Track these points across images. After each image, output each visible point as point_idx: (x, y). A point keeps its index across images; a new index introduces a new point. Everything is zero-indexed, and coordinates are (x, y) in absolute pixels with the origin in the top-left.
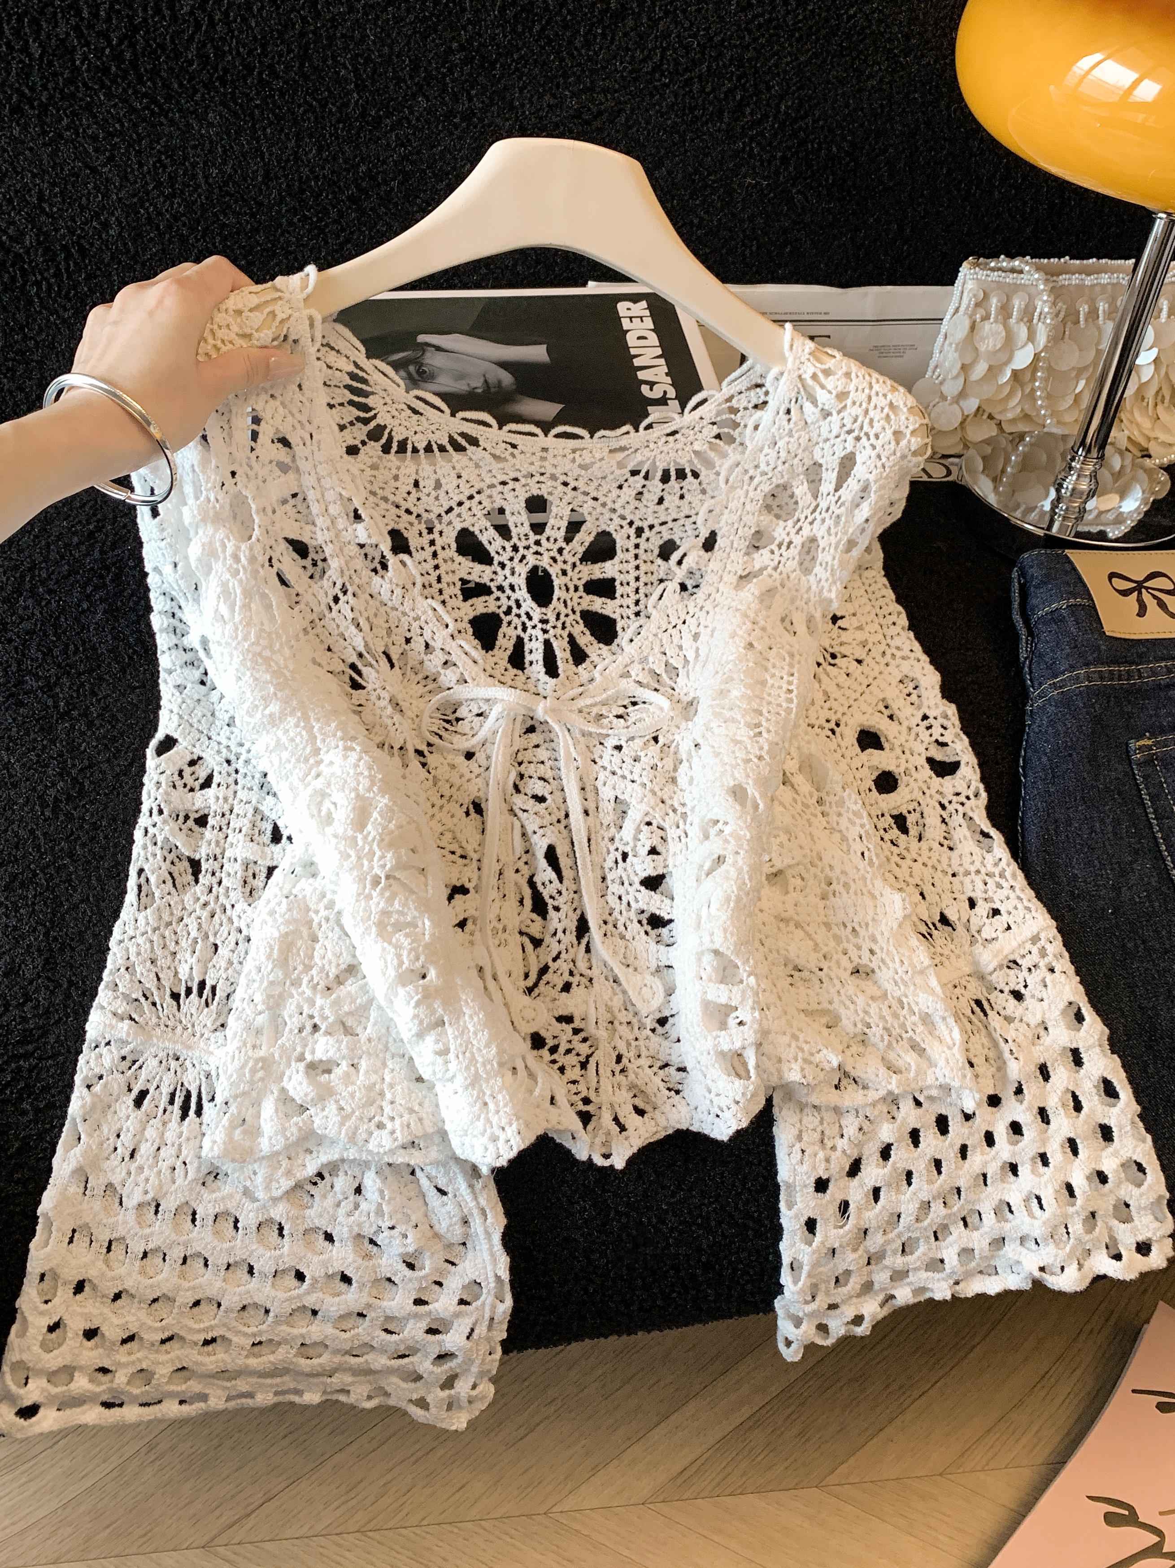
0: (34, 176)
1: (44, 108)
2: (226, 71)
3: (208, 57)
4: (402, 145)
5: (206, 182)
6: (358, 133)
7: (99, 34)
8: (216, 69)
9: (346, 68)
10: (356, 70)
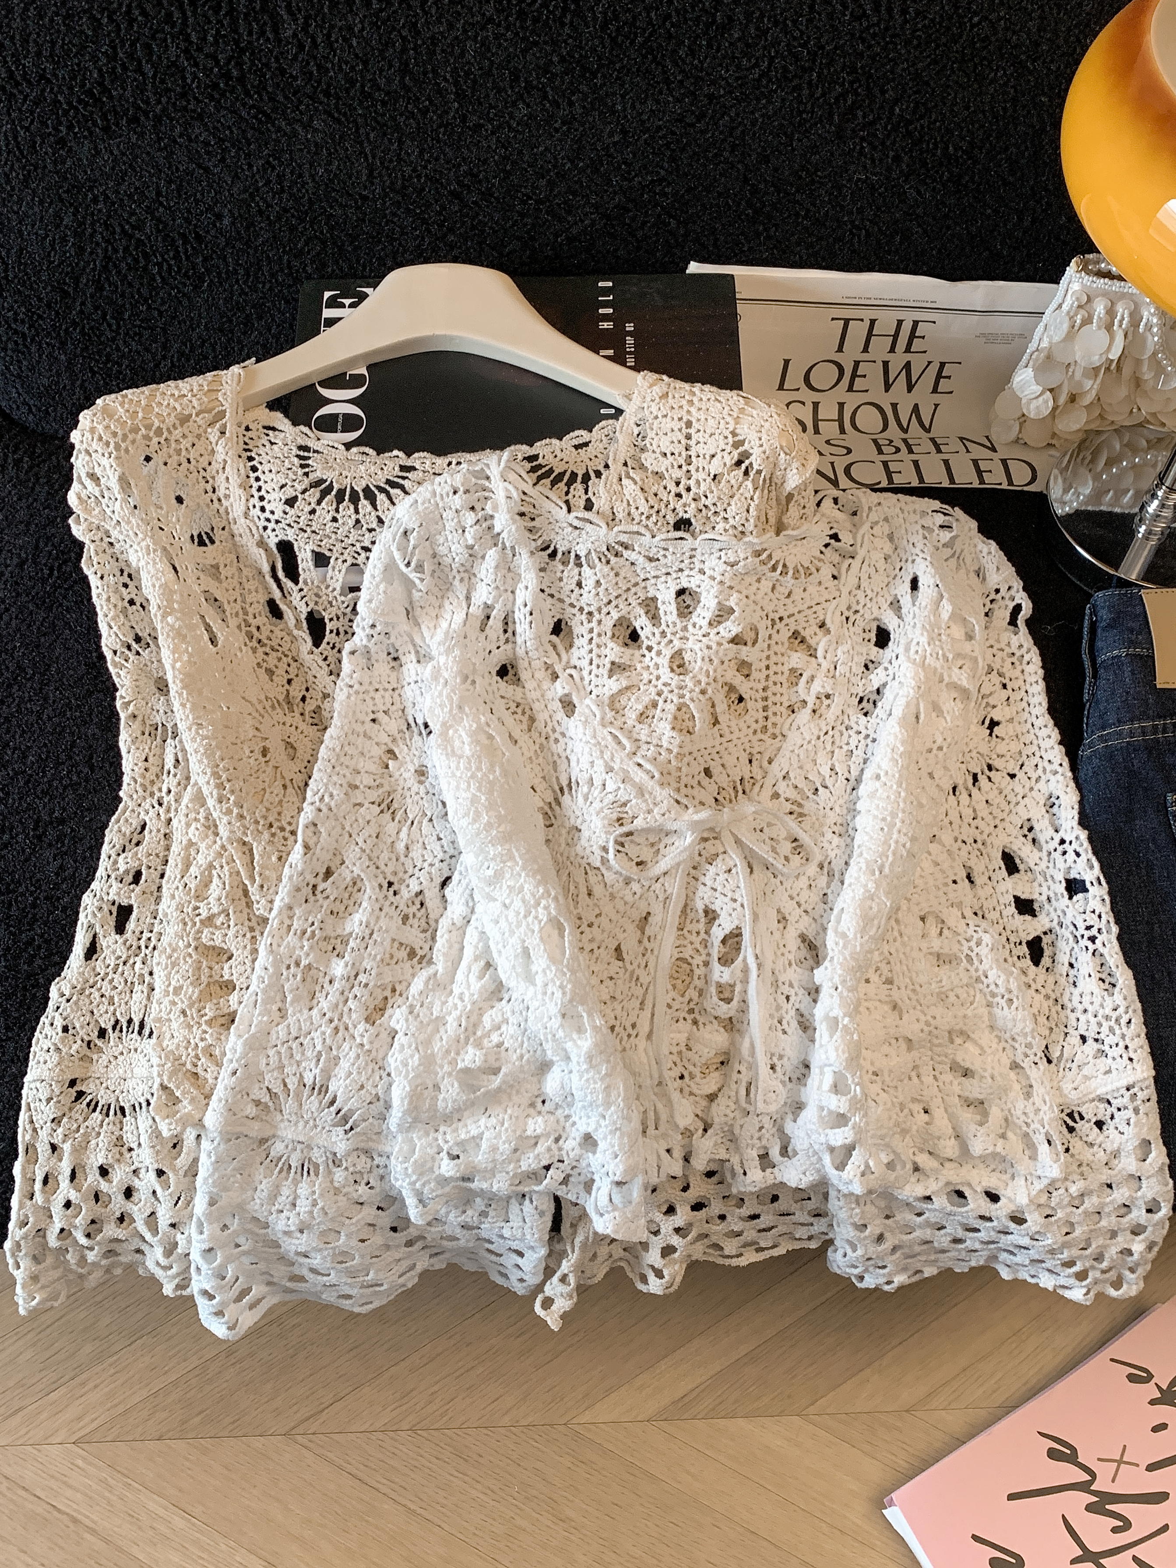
2: (329, 85)
3: (311, 73)
4: (503, 146)
6: (459, 137)
7: (207, 56)
8: (319, 82)
9: (445, 80)
10: (456, 83)
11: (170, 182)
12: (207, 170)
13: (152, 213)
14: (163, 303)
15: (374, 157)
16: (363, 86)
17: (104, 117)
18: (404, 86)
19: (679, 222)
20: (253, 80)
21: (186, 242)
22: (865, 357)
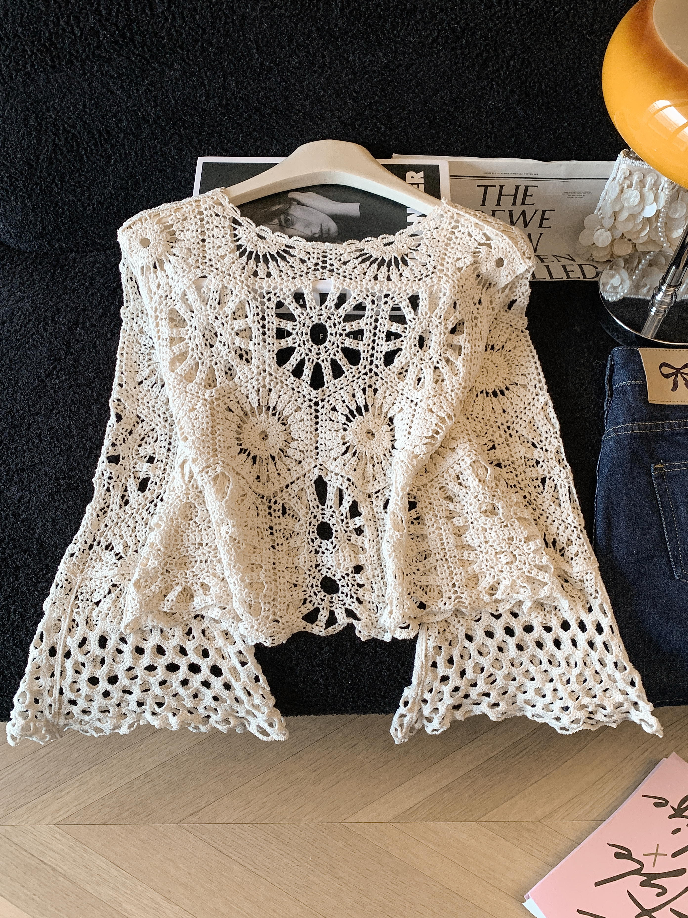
0: (80, 95)
3: (173, 36)
4: (284, 81)
5: (174, 99)
7: (112, 24)
9: (251, 41)
10: (256, 42)
11: (91, 100)
12: (112, 93)
13: (81, 118)
14: (88, 172)
15: (209, 86)
16: (202, 44)
17: (52, 60)
18: (227, 44)
19: (386, 127)
20: (138, 39)
21: (101, 135)
22: (498, 208)
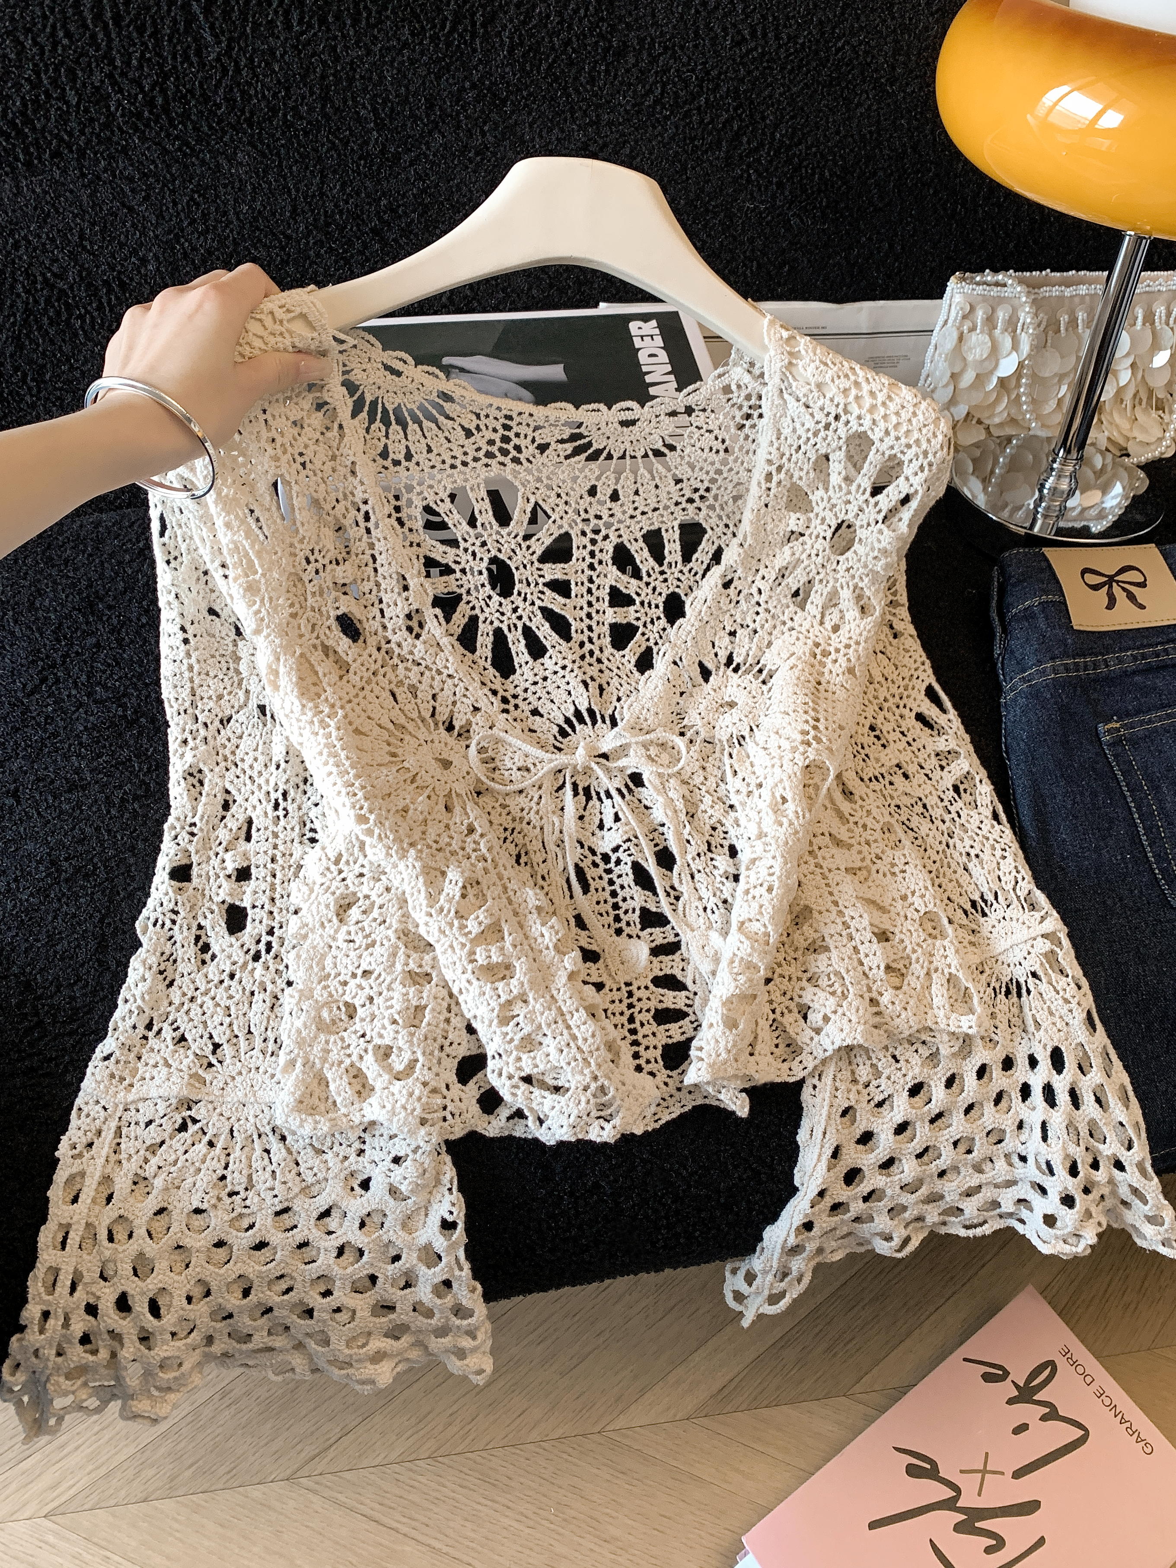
0: (75, 216)
1: (82, 153)
2: (252, 113)
3: (235, 101)
4: (421, 178)
5: (238, 219)
6: (379, 169)
7: (133, 81)
8: (243, 113)
9: (364, 107)
10: (375, 110)
13: (75, 259)
